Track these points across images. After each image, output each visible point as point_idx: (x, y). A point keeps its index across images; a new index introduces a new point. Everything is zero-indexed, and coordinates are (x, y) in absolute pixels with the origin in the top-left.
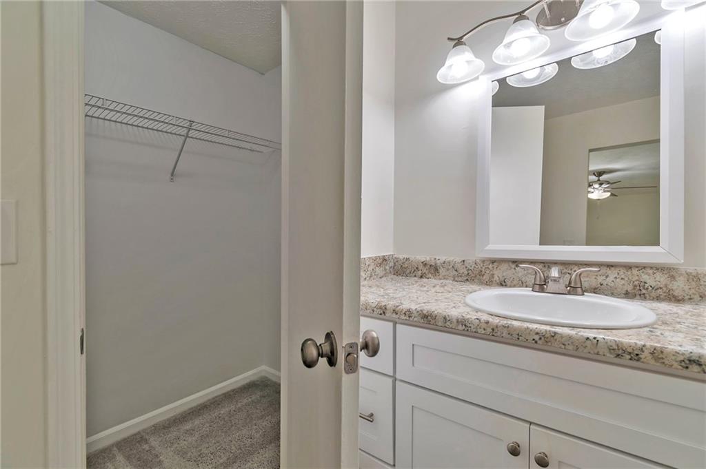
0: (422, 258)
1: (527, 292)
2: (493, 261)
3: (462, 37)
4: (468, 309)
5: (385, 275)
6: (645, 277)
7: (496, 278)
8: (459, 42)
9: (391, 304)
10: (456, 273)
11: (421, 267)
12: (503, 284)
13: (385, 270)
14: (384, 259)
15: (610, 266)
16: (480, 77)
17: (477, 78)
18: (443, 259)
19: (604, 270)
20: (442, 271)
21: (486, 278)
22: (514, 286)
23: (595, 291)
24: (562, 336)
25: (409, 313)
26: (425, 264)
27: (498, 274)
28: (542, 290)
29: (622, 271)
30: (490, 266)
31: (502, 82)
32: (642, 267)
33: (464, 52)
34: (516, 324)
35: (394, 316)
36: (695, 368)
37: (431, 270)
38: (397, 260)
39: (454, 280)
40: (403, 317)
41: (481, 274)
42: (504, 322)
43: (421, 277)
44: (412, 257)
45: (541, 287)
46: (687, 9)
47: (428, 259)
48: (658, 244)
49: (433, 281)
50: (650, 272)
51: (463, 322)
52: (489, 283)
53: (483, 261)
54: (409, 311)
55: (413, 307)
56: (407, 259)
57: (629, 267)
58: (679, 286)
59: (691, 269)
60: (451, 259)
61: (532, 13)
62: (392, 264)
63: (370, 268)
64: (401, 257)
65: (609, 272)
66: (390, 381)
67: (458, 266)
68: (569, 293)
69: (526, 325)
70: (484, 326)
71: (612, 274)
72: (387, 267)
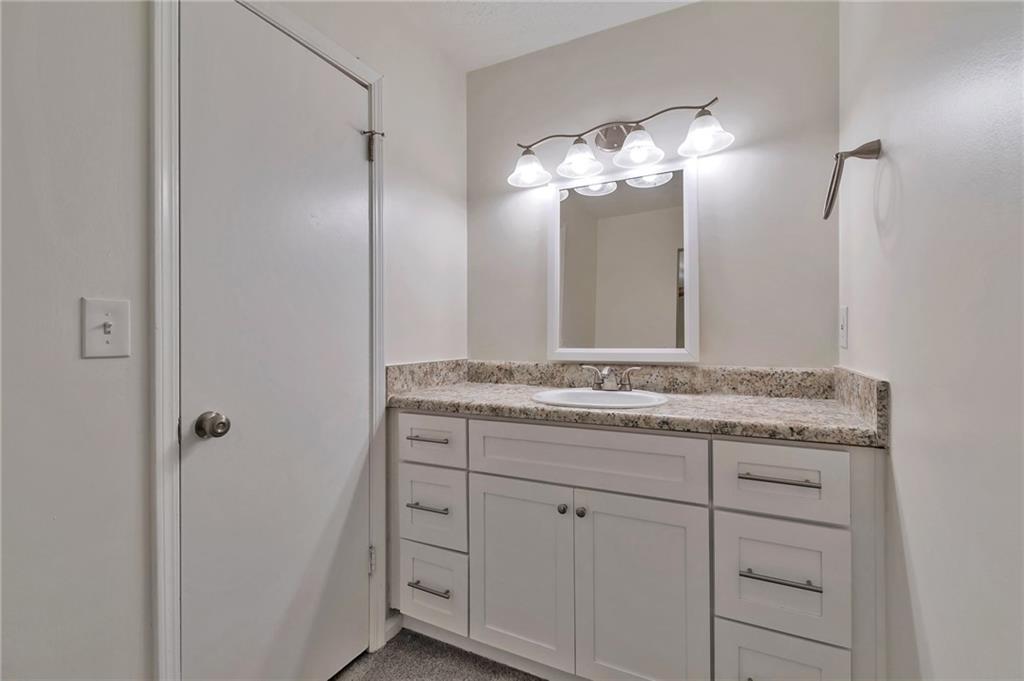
0: (497, 363)
1: (589, 390)
2: (563, 364)
3: (530, 146)
4: (532, 403)
5: (459, 381)
6: (676, 375)
7: (566, 380)
8: (528, 151)
9: (463, 401)
10: (530, 377)
11: (496, 372)
12: (571, 386)
13: (459, 375)
14: (458, 364)
15: (654, 366)
16: (550, 184)
17: (546, 185)
18: (518, 363)
19: (649, 370)
20: (517, 375)
21: (557, 380)
22: (582, 387)
23: (643, 388)
24: (593, 414)
25: (480, 408)
26: (500, 368)
27: (568, 376)
28: (600, 388)
29: (662, 370)
30: (561, 369)
31: (571, 191)
32: (674, 366)
33: (531, 161)
34: (563, 409)
35: (467, 412)
36: (666, 427)
37: (506, 374)
38: (471, 366)
39: (528, 384)
40: (474, 412)
41: (553, 377)
42: (555, 408)
43: (497, 382)
44: (487, 362)
45: (599, 386)
46: (699, 157)
47: (503, 363)
48: (683, 347)
49: (508, 385)
50: (680, 370)
51: (524, 411)
52: (560, 385)
53: (555, 365)
54: (480, 406)
55: (484, 403)
56: (482, 364)
57: (666, 366)
58: (699, 381)
59: (706, 368)
60: (524, 363)
61: (589, 138)
62: (466, 369)
63: (443, 373)
64: (476, 362)
65: (652, 371)
66: (464, 473)
67: (532, 369)
68: (620, 389)
69: (570, 409)
70: (540, 413)
71: (655, 373)
72: (461, 373)
